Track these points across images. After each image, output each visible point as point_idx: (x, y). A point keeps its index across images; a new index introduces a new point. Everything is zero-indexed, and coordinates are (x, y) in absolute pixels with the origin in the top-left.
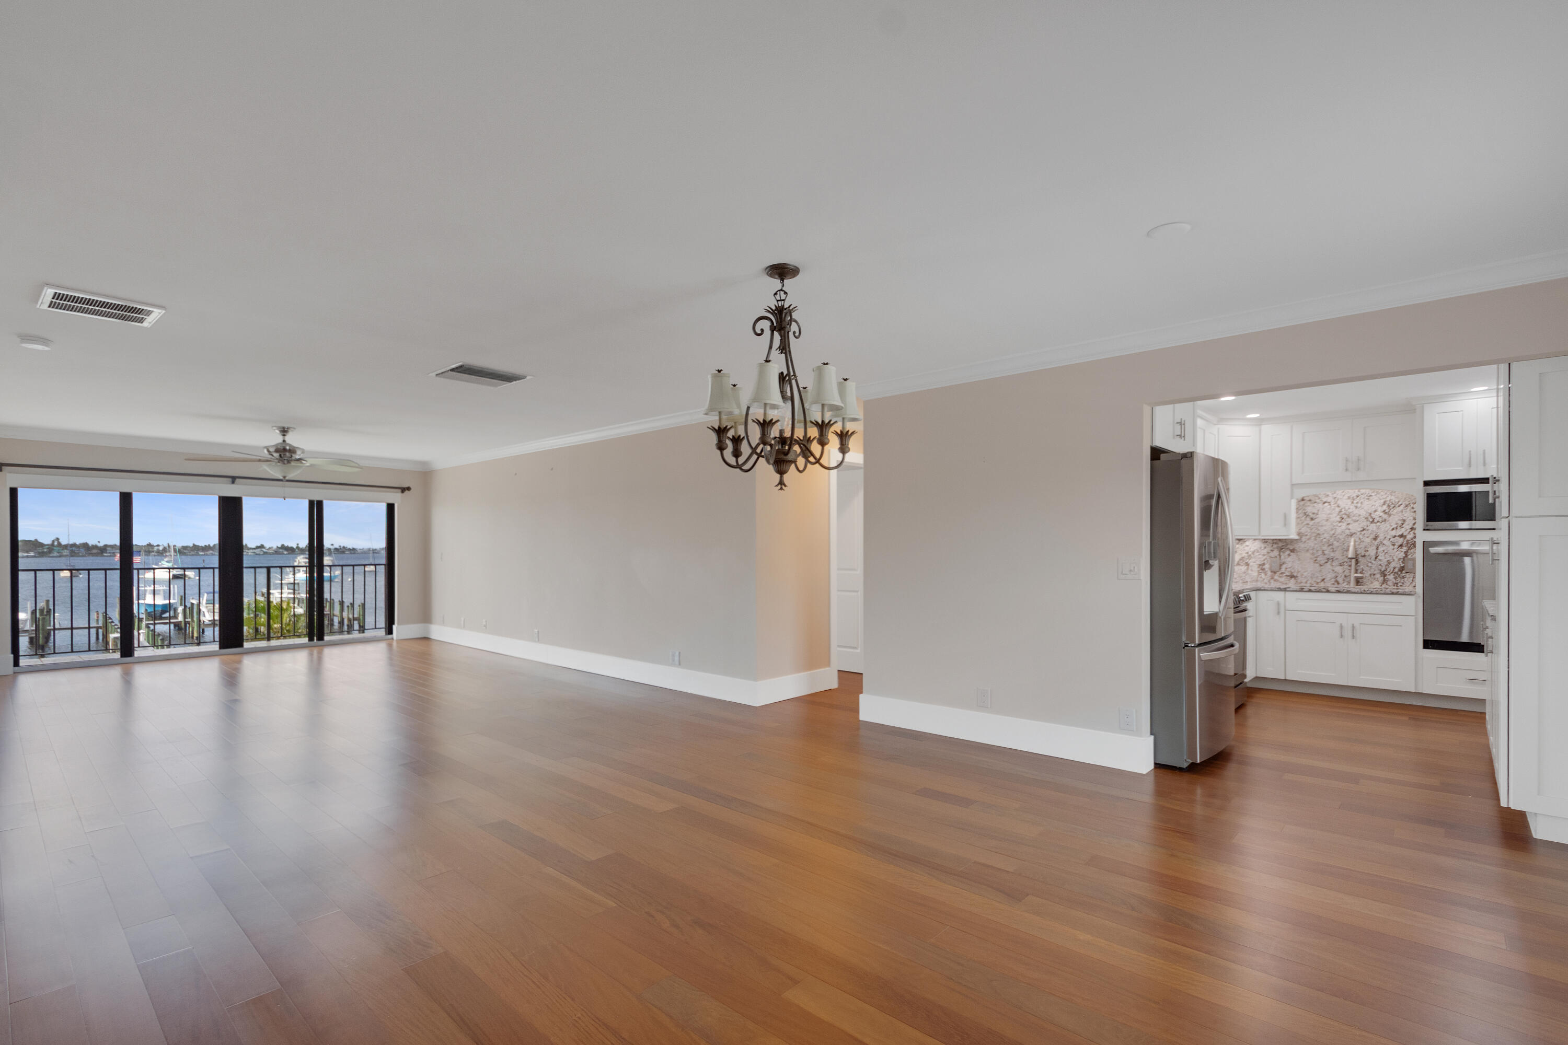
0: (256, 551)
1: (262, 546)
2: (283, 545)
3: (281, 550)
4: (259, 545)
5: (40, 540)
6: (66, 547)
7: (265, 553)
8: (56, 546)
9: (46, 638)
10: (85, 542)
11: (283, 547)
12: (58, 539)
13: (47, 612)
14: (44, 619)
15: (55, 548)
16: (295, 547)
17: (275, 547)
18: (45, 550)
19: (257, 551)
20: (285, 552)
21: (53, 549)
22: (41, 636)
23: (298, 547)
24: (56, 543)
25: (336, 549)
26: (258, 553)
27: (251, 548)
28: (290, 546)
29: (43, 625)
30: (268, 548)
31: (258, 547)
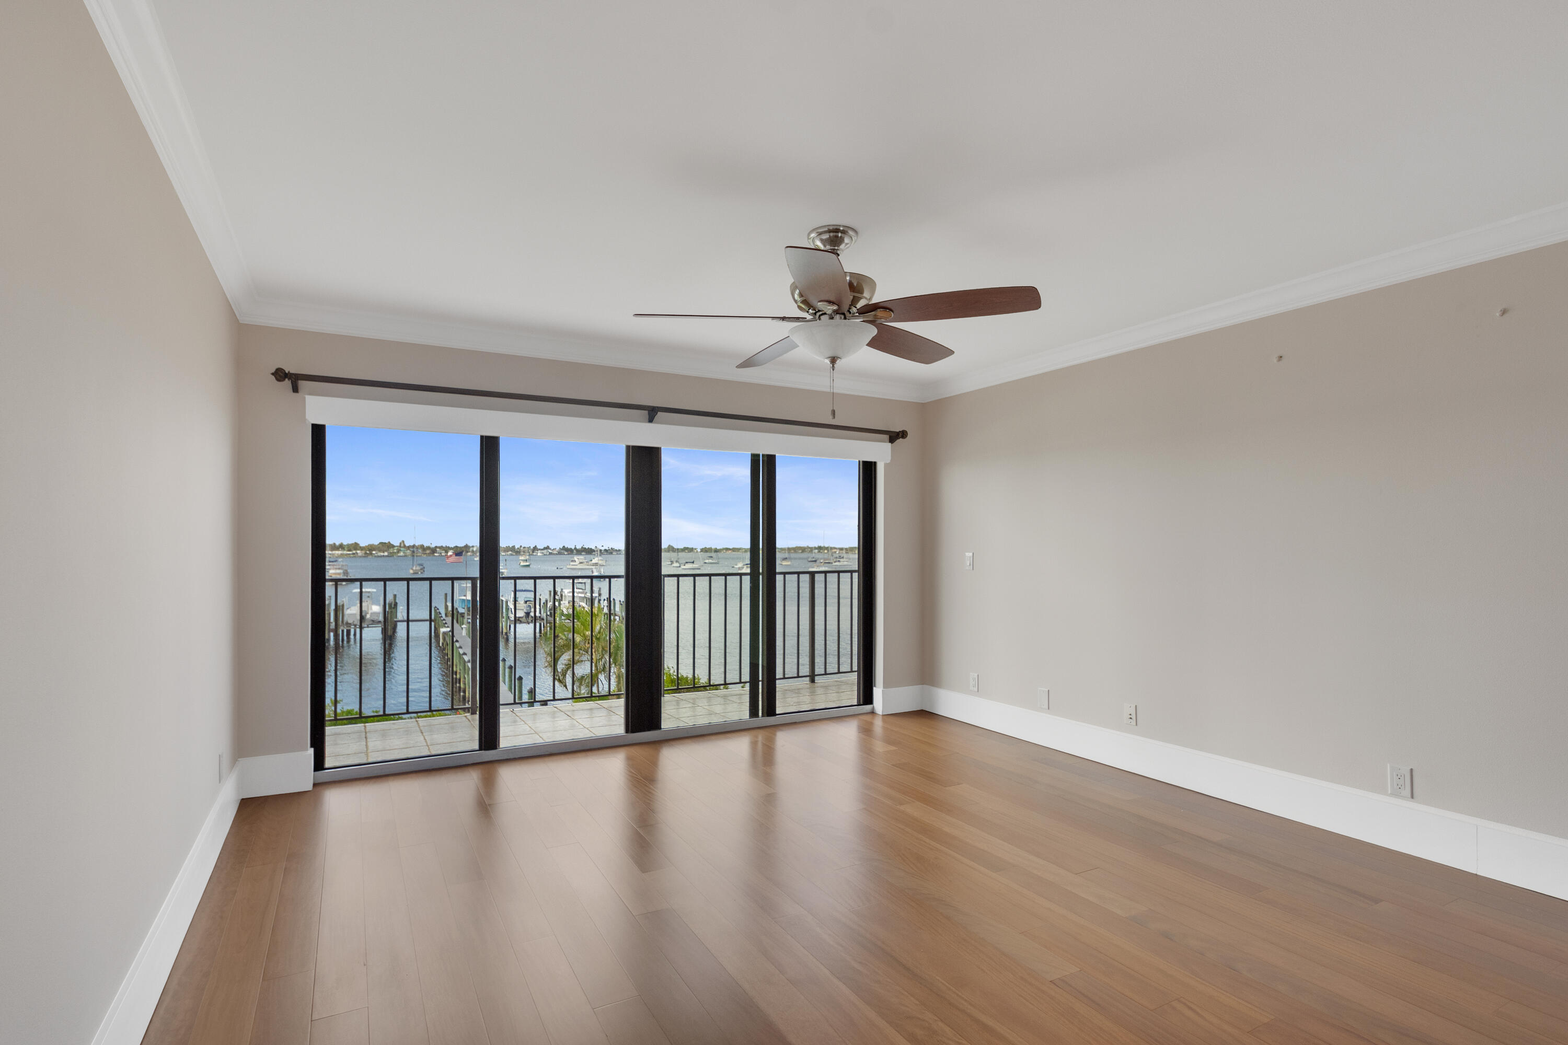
0: (543, 551)
1: (548, 548)
2: (564, 547)
3: (562, 551)
4: (546, 546)
5: (392, 543)
6: (409, 547)
7: (550, 554)
8: (402, 547)
9: (393, 629)
10: (421, 544)
11: (564, 549)
12: (403, 541)
13: (394, 605)
14: (391, 612)
15: (402, 549)
16: (573, 548)
17: (558, 549)
18: (395, 551)
19: (545, 551)
20: (566, 553)
21: (400, 550)
22: (389, 627)
23: (575, 548)
24: (402, 545)
25: (605, 550)
26: (545, 553)
27: (540, 549)
28: (569, 547)
29: (391, 618)
30: (552, 549)
31: (545, 548)
